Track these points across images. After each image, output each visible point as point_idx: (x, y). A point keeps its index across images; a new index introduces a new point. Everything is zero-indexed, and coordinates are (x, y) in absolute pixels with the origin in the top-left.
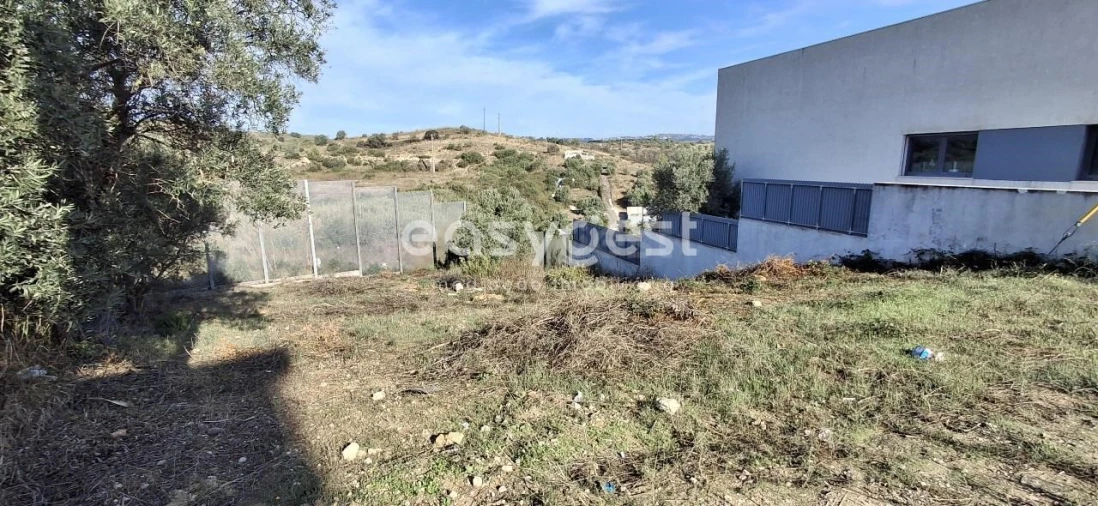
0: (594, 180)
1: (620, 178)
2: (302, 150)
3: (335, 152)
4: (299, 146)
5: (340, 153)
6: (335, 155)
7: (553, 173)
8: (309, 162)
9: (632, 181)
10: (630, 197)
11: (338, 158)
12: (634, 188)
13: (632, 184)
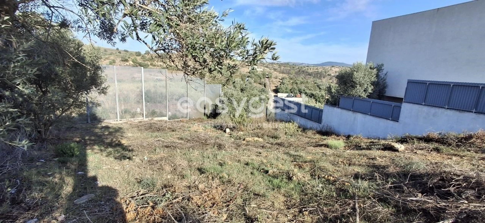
0: (263, 80)
1: (274, 80)
2: (129, 58)
3: (145, 60)
4: (128, 56)
5: (147, 60)
6: (144, 61)
7: (244, 75)
8: (132, 63)
9: (280, 82)
10: (279, 89)
11: (146, 62)
12: (280, 84)
13: (279, 83)
